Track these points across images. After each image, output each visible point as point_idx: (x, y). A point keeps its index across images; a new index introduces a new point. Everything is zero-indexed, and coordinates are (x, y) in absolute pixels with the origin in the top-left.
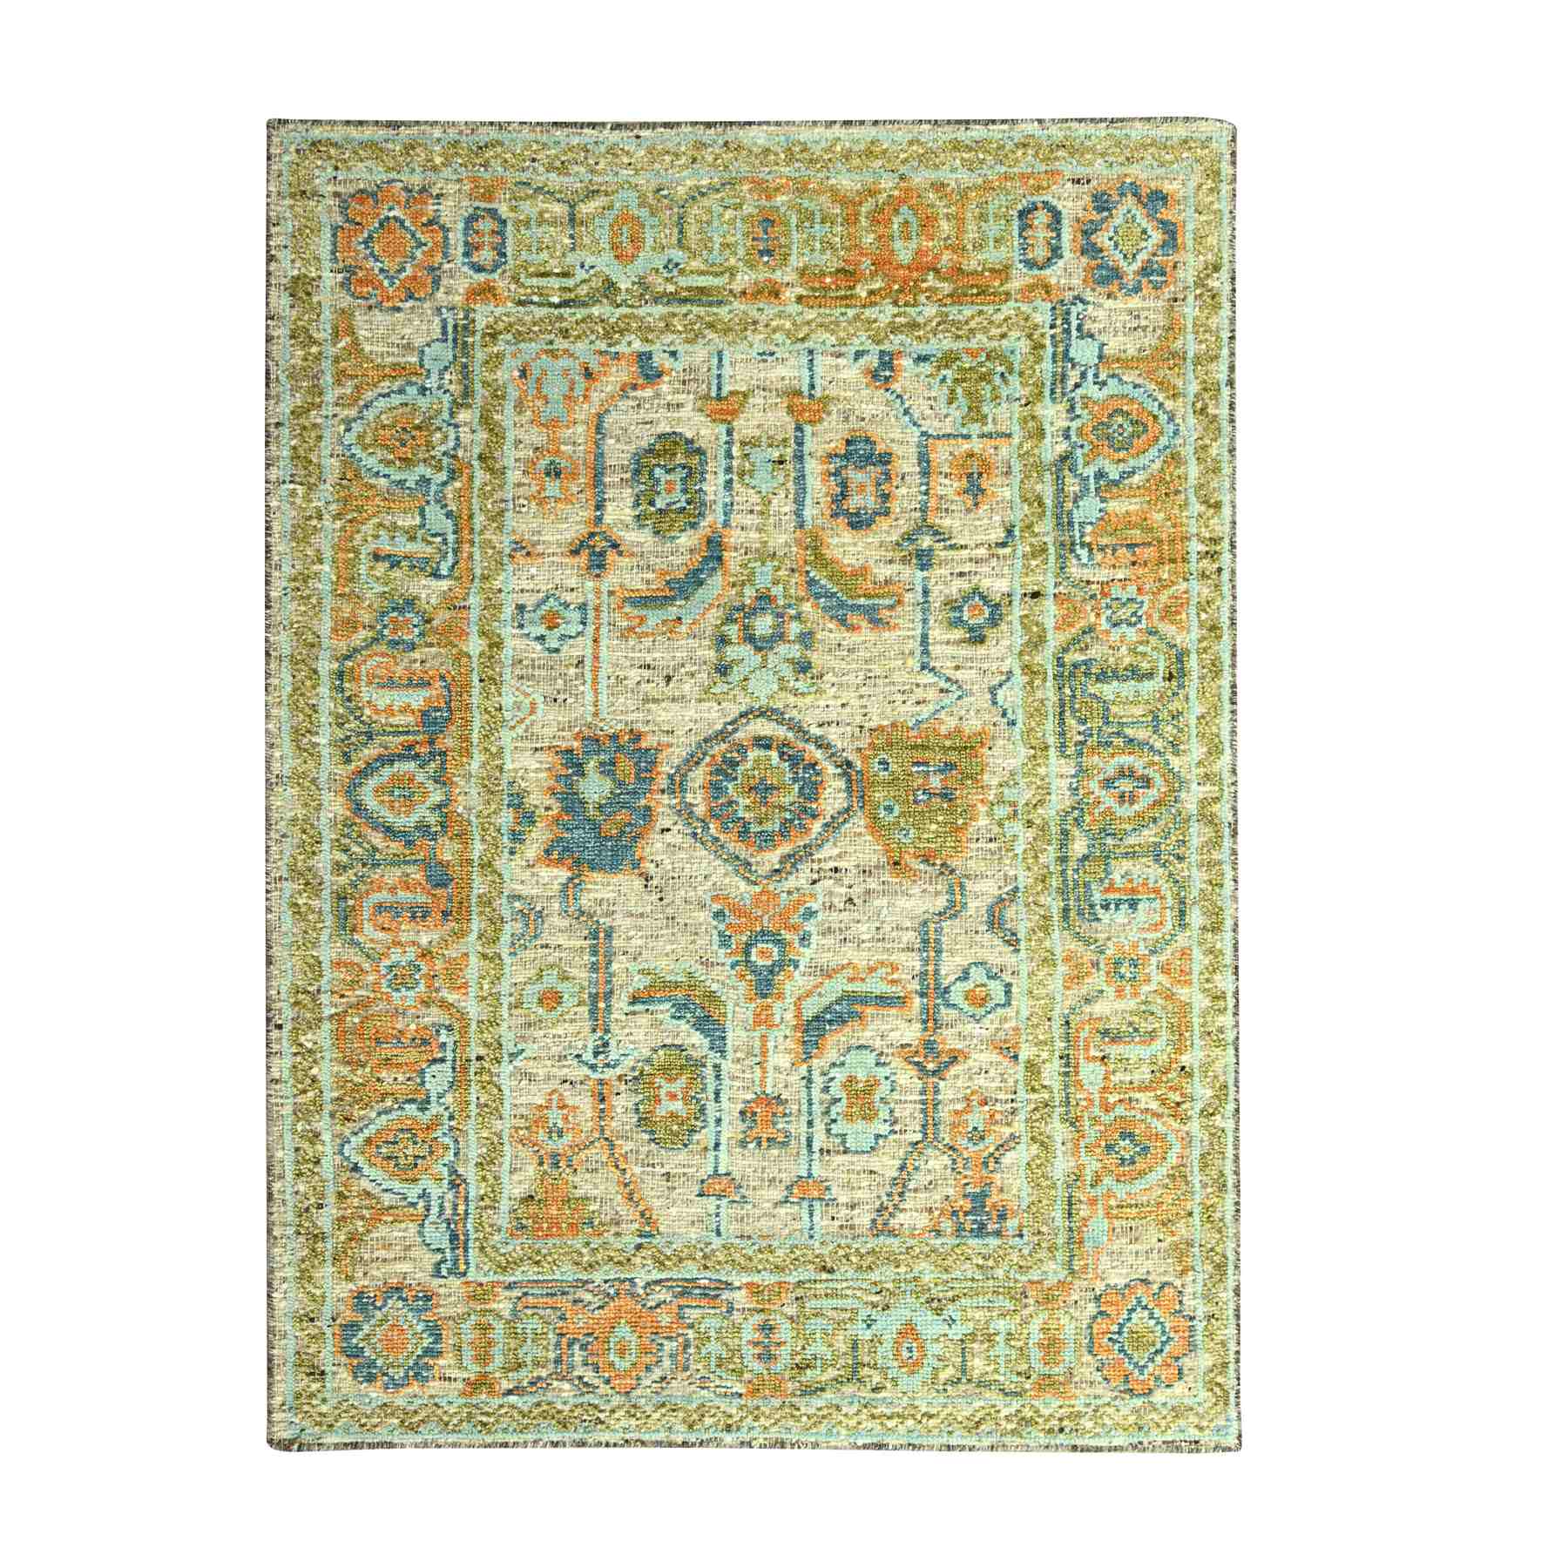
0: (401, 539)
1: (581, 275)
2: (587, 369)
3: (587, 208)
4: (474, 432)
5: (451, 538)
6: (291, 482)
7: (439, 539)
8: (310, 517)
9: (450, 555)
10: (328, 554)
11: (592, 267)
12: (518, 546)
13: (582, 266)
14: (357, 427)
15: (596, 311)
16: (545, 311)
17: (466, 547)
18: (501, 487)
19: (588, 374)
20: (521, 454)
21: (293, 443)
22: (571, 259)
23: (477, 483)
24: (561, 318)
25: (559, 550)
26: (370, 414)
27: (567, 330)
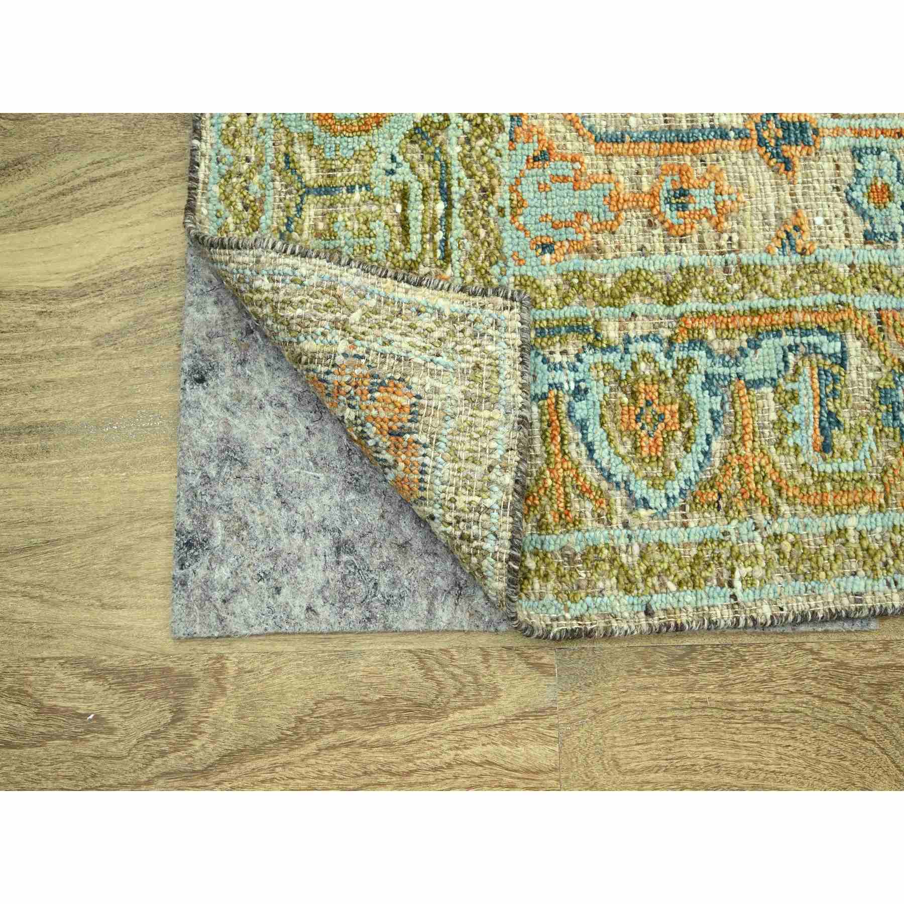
0: (797, 413)
1: (404, 173)
2: (535, 159)
3: (311, 173)
4: (634, 315)
5: (787, 339)
6: (731, 585)
7: (791, 357)
8: (779, 552)
9: (811, 339)
10: (830, 522)
11: (393, 159)
12: (787, 242)
13: (392, 172)
14: (640, 489)
15: (454, 150)
16: (457, 222)
17: (798, 317)
18: (708, 271)
19: (542, 157)
20: (660, 246)
21: (672, 587)
22: (382, 189)
23: (708, 306)
24: (466, 199)
25: (787, 187)
26: (620, 471)
27: (484, 190)
